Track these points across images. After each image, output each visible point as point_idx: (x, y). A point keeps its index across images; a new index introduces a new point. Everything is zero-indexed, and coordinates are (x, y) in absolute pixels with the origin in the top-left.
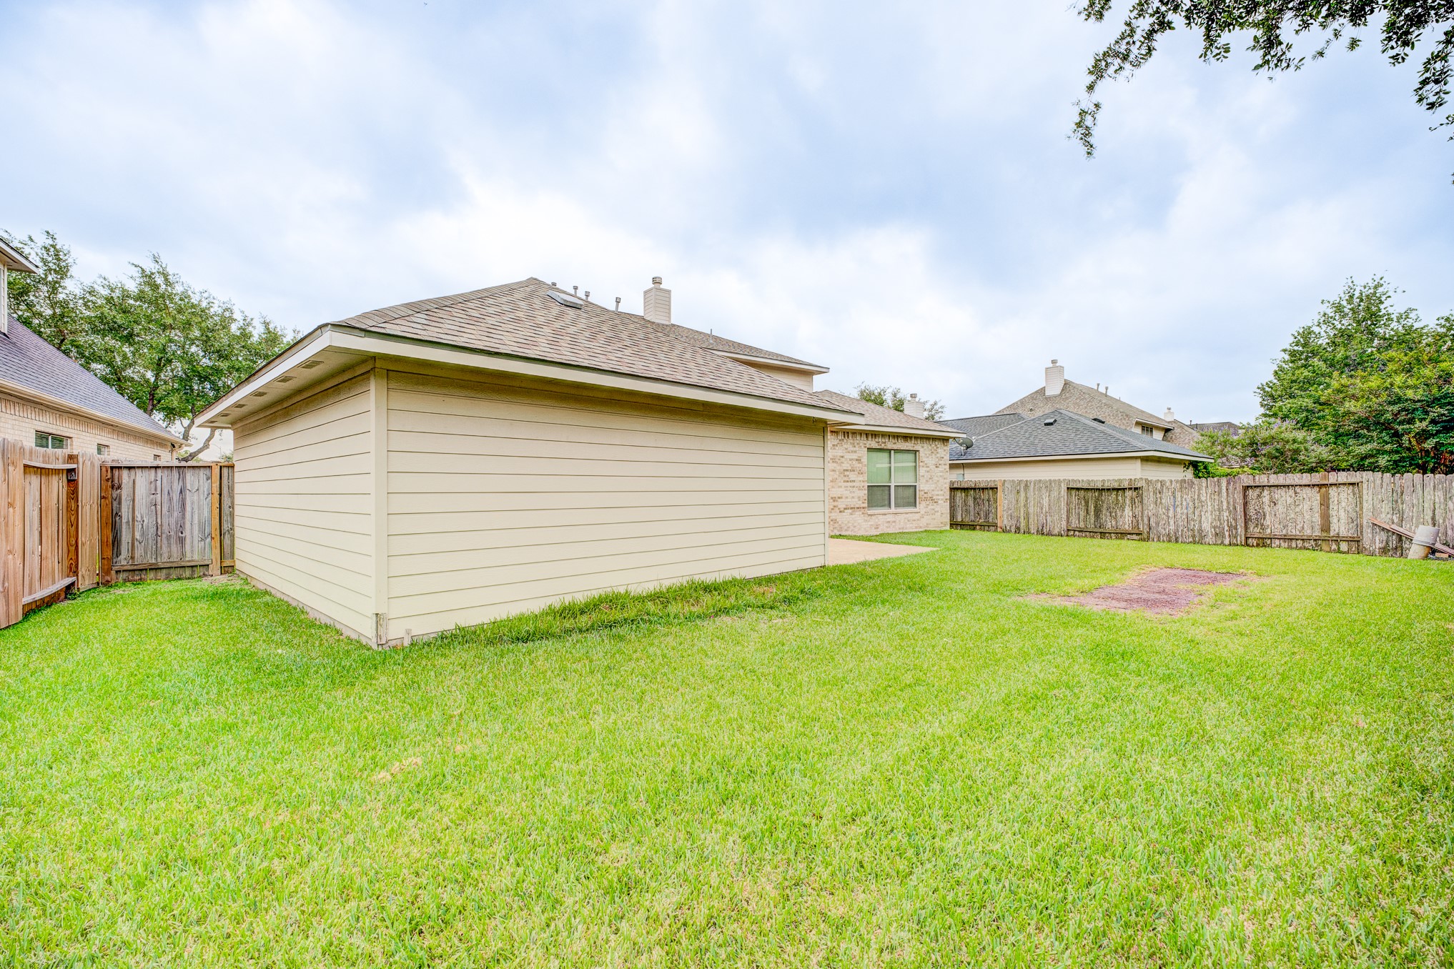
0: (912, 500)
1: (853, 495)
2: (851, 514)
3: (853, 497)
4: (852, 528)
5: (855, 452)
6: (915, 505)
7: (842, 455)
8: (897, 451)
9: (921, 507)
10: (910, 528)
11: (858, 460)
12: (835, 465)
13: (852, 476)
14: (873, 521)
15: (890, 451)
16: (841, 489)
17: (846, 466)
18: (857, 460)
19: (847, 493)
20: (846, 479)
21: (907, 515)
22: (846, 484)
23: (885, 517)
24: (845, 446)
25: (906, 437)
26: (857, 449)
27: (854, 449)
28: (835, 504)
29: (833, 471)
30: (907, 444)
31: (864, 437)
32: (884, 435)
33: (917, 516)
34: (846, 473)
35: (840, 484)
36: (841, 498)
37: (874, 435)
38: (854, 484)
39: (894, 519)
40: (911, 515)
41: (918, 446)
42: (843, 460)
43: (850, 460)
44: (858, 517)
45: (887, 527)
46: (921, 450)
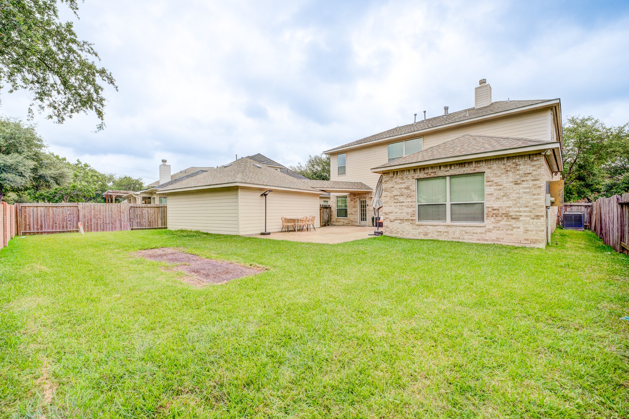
0: (480, 216)
1: (402, 211)
2: (400, 223)
3: (402, 213)
4: (401, 232)
5: (404, 183)
6: (482, 219)
7: (392, 186)
8: (451, 176)
9: (489, 222)
10: (467, 239)
11: (407, 188)
12: (387, 193)
13: (401, 199)
14: (421, 229)
15: (444, 177)
16: (392, 208)
17: (395, 193)
18: (405, 188)
19: (397, 210)
20: (396, 201)
21: (465, 228)
22: (396, 204)
23: (436, 228)
24: (395, 180)
25: (462, 164)
26: (405, 180)
27: (403, 181)
28: (387, 216)
29: (385, 196)
30: (464, 169)
31: (412, 172)
32: (432, 167)
33: (479, 230)
34: (396, 197)
35: (390, 205)
36: (392, 213)
37: (423, 168)
38: (403, 204)
39: (446, 230)
40: (471, 228)
41: (483, 167)
42: (392, 189)
43: (399, 189)
44: (407, 226)
45: (438, 235)
46: (487, 171)
